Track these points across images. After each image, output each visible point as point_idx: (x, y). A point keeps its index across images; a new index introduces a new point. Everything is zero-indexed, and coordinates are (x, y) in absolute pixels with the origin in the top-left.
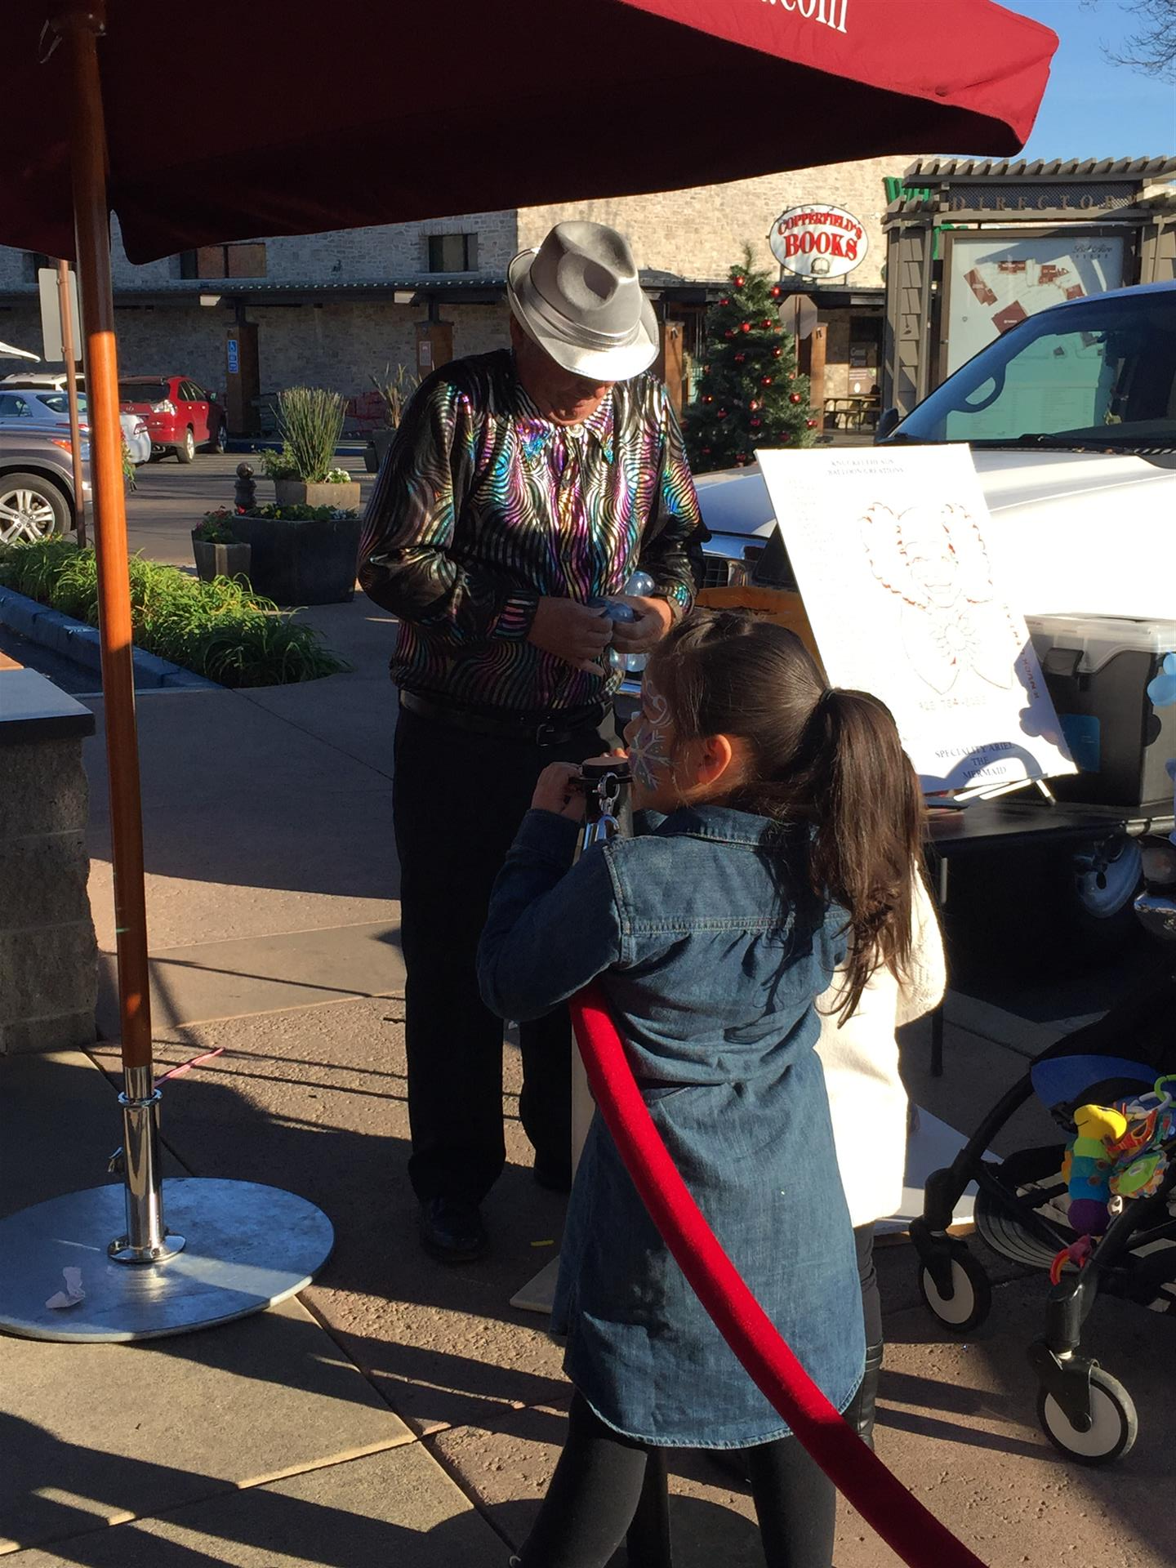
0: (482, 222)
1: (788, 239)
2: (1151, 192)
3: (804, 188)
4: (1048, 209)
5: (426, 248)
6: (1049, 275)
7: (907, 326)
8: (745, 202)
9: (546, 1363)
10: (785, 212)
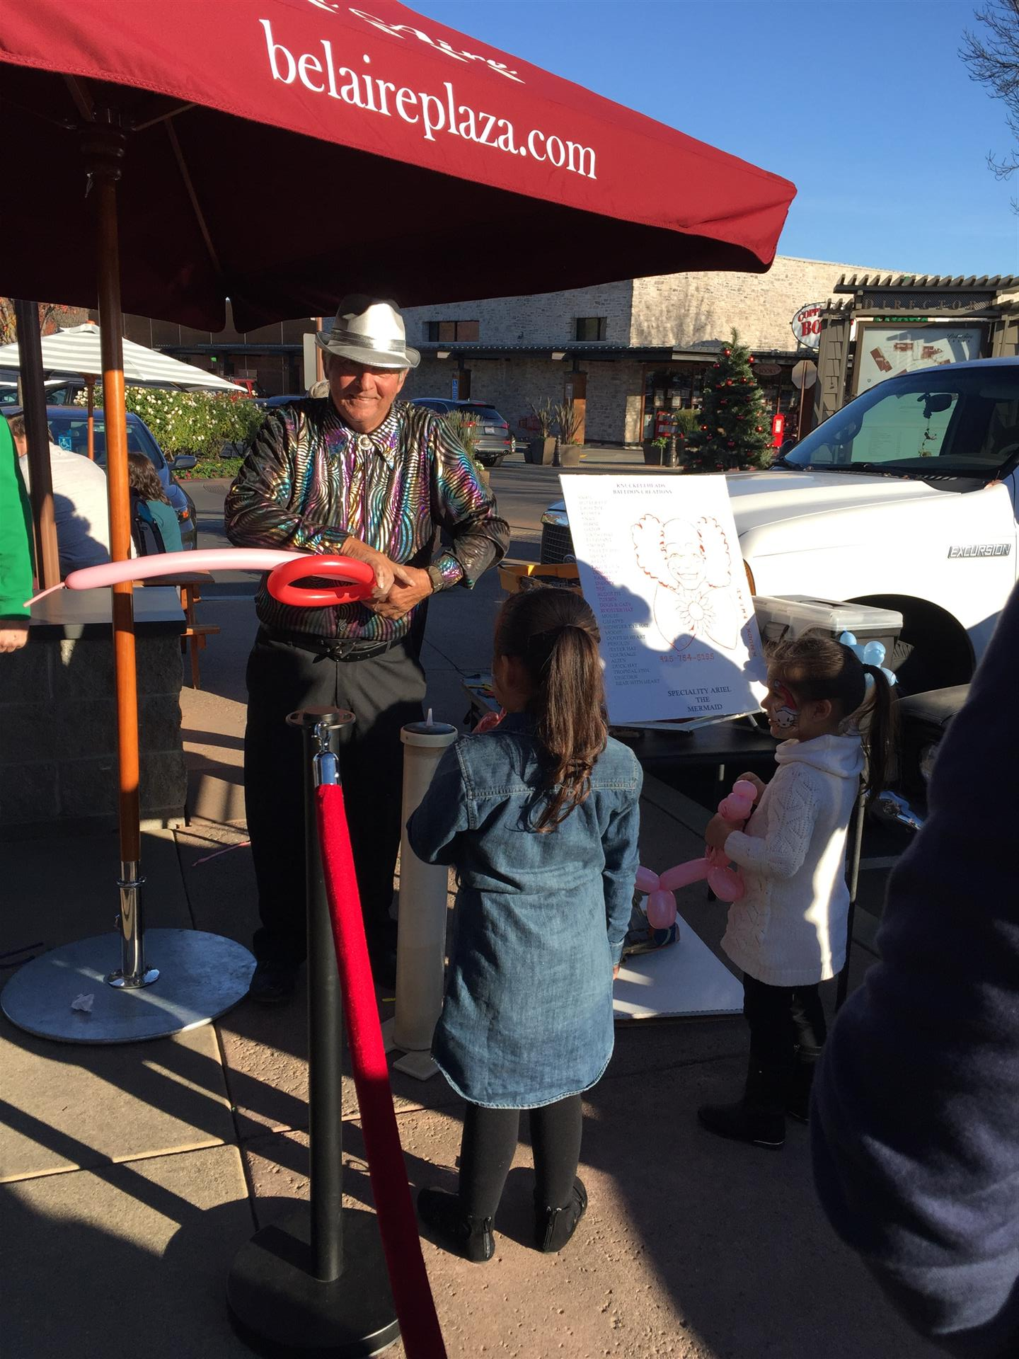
0: (610, 310)
1: (804, 324)
2: (1002, 299)
3: (819, 292)
4: (930, 309)
5: (575, 326)
6: (929, 352)
7: (832, 384)
8: (780, 300)
9: (348, 1092)
10: (803, 307)
